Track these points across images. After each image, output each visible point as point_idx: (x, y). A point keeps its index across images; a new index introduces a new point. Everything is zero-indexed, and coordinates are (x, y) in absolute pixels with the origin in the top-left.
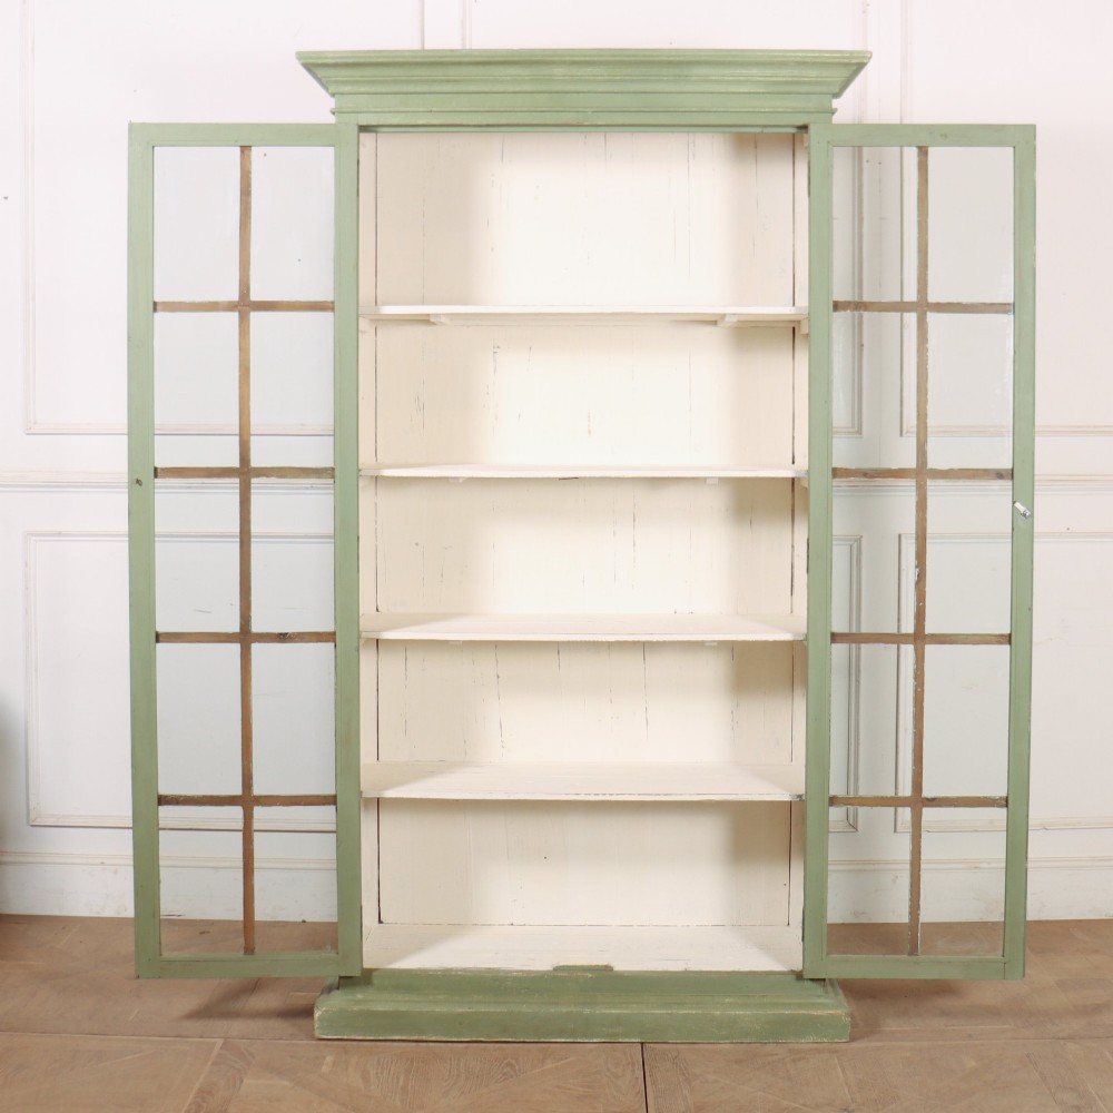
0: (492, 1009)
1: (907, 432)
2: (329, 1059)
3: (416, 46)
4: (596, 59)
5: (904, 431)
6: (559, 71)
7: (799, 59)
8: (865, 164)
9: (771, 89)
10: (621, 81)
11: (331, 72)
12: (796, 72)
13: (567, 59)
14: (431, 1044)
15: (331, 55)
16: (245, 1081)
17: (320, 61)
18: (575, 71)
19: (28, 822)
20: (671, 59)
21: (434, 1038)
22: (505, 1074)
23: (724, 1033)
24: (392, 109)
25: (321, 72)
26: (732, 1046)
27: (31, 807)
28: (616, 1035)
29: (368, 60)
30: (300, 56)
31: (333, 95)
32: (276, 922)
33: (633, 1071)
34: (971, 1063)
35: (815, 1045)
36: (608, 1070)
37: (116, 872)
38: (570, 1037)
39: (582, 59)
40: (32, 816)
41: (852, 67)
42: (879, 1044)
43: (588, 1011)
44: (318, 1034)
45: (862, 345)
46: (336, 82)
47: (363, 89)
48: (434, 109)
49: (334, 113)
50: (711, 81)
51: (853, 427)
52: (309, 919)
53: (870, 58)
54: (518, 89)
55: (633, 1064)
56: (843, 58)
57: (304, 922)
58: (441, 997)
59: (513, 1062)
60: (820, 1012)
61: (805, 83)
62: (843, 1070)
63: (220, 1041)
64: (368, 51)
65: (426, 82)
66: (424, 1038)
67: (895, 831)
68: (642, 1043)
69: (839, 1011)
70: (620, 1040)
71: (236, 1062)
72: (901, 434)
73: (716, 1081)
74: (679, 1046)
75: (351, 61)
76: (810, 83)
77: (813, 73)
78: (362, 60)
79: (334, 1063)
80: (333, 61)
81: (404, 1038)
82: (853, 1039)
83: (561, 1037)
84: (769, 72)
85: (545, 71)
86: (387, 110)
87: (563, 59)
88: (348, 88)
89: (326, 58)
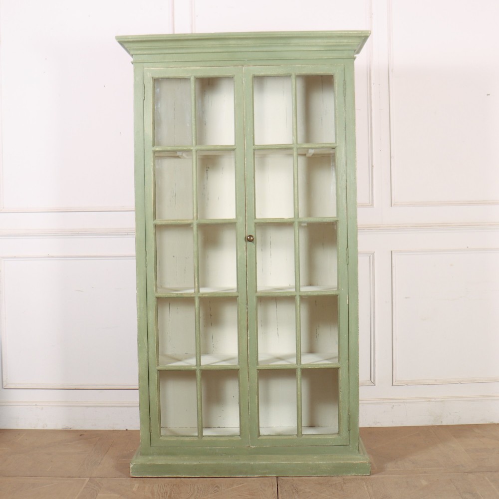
0: (210, 462)
1: (394, 205)
2: (137, 485)
3: (171, 32)
4: (248, 36)
5: (393, 204)
6: (232, 42)
7: (339, 35)
8: (372, 85)
9: (326, 49)
10: (260, 46)
11: (131, 45)
12: (338, 41)
13: (236, 37)
14: (182, 479)
15: (131, 37)
16: (99, 495)
17: (126, 40)
18: (239, 42)
19: (2, 387)
20: (282, 36)
21: (184, 476)
22: (215, 491)
23: (314, 472)
24: (158, 61)
25: (126, 45)
26: (317, 478)
27: (4, 380)
28: (265, 473)
29: (147, 39)
30: (117, 38)
31: (132, 55)
32: (114, 430)
33: (272, 489)
34: (424, 483)
35: (355, 477)
36: (261, 488)
37: (42, 409)
38: (245, 474)
39: (242, 37)
40: (4, 384)
41: (363, 38)
42: (383, 476)
43: (252, 463)
44: (131, 475)
45: (373, 166)
46: (133, 49)
47: (145, 52)
48: (177, 61)
49: (132, 63)
50: (299, 45)
51: (370, 203)
52: (129, 428)
53: (370, 34)
54: (214, 51)
55: (273, 486)
56: (358, 34)
57: (127, 430)
58: (186, 458)
59: (219, 485)
60: (357, 462)
61: (341, 46)
62: (367, 487)
63: (88, 479)
64: (147, 35)
65: (173, 48)
66: (179, 476)
67: (392, 385)
68: (277, 477)
69: (366, 461)
70: (267, 476)
71: (94, 487)
72: (391, 206)
73: (310, 492)
74: (293, 478)
75: (140, 39)
76: (344, 46)
77: (345, 41)
78: (145, 39)
79: (138, 488)
80: (132, 40)
81: (170, 476)
82: (372, 474)
83: (241, 474)
84: (326, 41)
85: (226, 42)
86: (156, 61)
87: (234, 37)
88: (139, 52)
89: (128, 38)
